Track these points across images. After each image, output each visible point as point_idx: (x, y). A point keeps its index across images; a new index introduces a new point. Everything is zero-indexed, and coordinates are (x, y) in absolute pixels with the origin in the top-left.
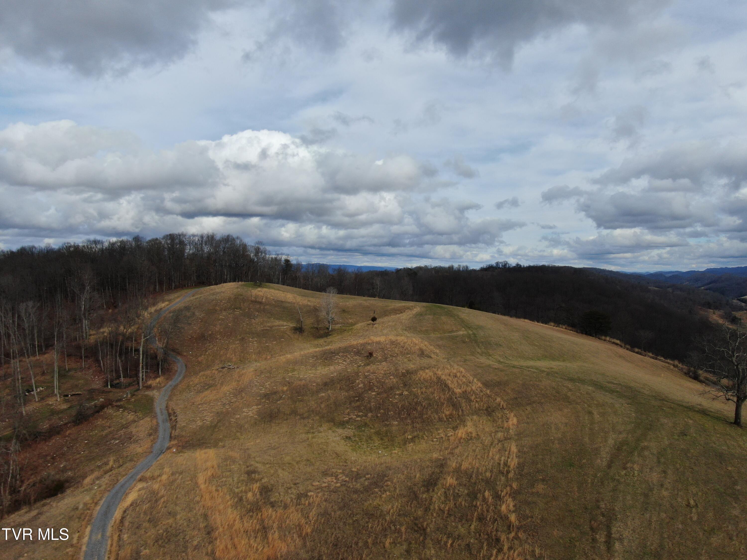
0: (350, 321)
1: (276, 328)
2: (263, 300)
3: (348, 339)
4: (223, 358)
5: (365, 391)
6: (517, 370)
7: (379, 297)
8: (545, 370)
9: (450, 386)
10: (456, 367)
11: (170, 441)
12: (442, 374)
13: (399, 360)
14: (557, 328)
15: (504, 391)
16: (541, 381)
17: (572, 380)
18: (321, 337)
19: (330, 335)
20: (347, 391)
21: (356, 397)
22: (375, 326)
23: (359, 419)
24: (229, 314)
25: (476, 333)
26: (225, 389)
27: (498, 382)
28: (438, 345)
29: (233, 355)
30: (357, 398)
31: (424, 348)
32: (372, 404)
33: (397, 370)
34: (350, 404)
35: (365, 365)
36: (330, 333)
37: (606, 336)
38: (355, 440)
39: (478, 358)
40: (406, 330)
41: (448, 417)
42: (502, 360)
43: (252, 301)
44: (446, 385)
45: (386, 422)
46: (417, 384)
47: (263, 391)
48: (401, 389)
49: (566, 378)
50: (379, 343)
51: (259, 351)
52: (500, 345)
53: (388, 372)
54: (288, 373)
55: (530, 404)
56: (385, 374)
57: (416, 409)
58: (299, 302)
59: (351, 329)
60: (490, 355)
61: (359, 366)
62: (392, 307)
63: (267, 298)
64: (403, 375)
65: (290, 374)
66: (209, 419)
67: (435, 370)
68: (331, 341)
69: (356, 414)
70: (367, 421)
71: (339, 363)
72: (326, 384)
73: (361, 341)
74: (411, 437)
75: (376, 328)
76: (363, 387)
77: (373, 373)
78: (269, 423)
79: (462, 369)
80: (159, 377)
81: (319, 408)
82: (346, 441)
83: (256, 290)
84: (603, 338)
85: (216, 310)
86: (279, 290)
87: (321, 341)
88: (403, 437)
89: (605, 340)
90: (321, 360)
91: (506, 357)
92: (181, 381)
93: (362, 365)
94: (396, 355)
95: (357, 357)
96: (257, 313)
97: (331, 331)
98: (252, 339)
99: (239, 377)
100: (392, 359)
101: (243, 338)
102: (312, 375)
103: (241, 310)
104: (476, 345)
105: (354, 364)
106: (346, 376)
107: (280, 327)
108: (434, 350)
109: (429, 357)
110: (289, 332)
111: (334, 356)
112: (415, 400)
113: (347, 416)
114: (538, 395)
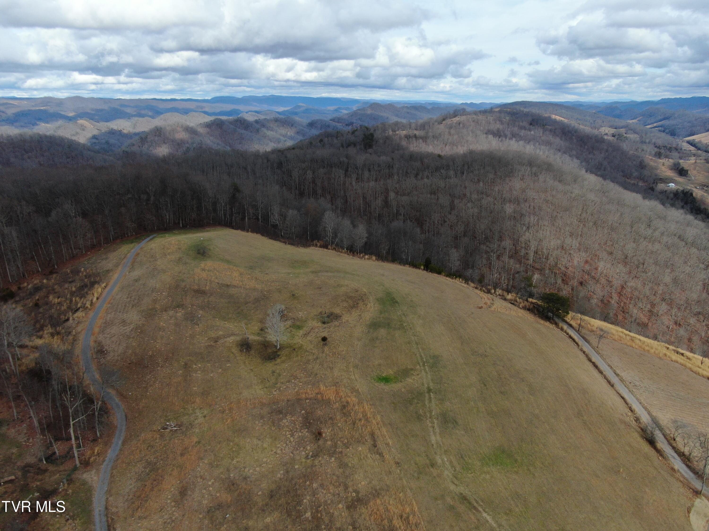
1: (222, 341)
2: (207, 288)
4: (165, 405)
10: (409, 494)
12: (394, 514)
13: (349, 457)
18: (269, 358)
19: (279, 355)
22: (325, 349)
24: (171, 318)
29: (176, 399)
31: (376, 432)
33: (346, 486)
35: (313, 456)
36: (278, 353)
40: (357, 369)
43: (195, 291)
47: (206, 501)
50: (329, 403)
51: (203, 389)
53: (337, 491)
56: (334, 495)
58: (246, 284)
61: (307, 458)
63: (211, 282)
64: (353, 504)
65: (235, 461)
67: (387, 499)
72: (271, 495)
73: (310, 390)
75: (326, 355)
76: (311, 519)
80: (97, 441)
83: (199, 268)
85: (156, 311)
87: (269, 370)
90: (268, 426)
91: (462, 457)
92: (121, 450)
93: (311, 453)
94: (346, 441)
95: (305, 432)
96: (201, 312)
97: (279, 349)
98: (195, 365)
99: (182, 455)
100: (342, 452)
101: (186, 364)
102: (258, 469)
103: (183, 309)
104: (430, 425)
105: (302, 449)
106: (293, 482)
107: (225, 340)
108: (387, 437)
109: (381, 454)
110: (235, 350)
111: (281, 419)
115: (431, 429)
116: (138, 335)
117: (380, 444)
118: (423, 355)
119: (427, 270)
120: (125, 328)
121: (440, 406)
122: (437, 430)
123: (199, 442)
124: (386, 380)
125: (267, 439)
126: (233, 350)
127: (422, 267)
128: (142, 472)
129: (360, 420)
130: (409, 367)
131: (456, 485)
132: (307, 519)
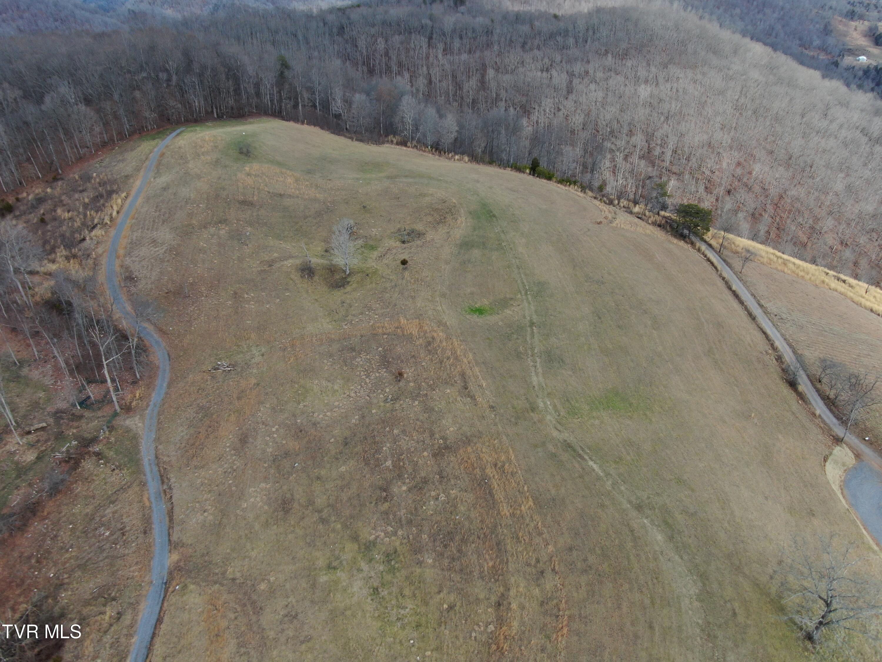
1: (277, 265)
2: (255, 198)
3: (371, 308)
4: (214, 342)
5: (394, 478)
9: (495, 493)
10: (504, 442)
12: (487, 462)
13: (435, 400)
15: (559, 524)
16: (602, 506)
18: (337, 286)
19: (348, 282)
20: (372, 470)
21: (385, 490)
22: (406, 274)
23: (387, 540)
24: (212, 236)
26: (223, 434)
29: (227, 334)
30: (385, 493)
31: (468, 371)
32: (403, 511)
33: (432, 432)
34: (377, 503)
35: (393, 399)
36: (348, 280)
38: (383, 599)
40: (445, 296)
43: (240, 202)
44: (491, 494)
45: (419, 556)
46: (456, 479)
47: (270, 449)
48: (437, 484)
50: (410, 339)
51: (259, 323)
53: (422, 438)
54: (299, 403)
56: (418, 442)
57: (453, 537)
61: (386, 401)
63: (259, 190)
64: (440, 451)
65: (302, 405)
66: (211, 509)
67: (479, 447)
69: (384, 528)
70: (398, 546)
71: (362, 380)
72: (346, 442)
73: (388, 323)
74: (447, 607)
75: (407, 282)
76: (391, 467)
77: (403, 433)
78: (282, 523)
79: (511, 453)
80: (138, 384)
83: (244, 172)
85: (193, 227)
90: (339, 366)
91: (568, 400)
92: (167, 393)
93: (390, 397)
94: (432, 382)
95: (383, 372)
96: (249, 229)
97: (349, 275)
99: (239, 398)
100: (427, 394)
101: (235, 293)
102: (328, 414)
103: (227, 225)
104: (532, 364)
105: (379, 391)
106: (371, 428)
107: (282, 263)
108: (480, 377)
109: (473, 398)
110: (295, 276)
111: (355, 358)
112: (453, 517)
113: (374, 532)
114: (597, 549)
115: (533, 369)
116: (173, 258)
117: (472, 386)
118: (525, 281)
119: (534, 175)
120: (157, 249)
121: (544, 342)
122: (540, 370)
123: (258, 385)
124: (480, 311)
125: (338, 381)
126: (292, 276)
127: (528, 171)
128: (194, 418)
129: (448, 358)
130: (508, 296)
131: (560, 431)
132: (388, 468)
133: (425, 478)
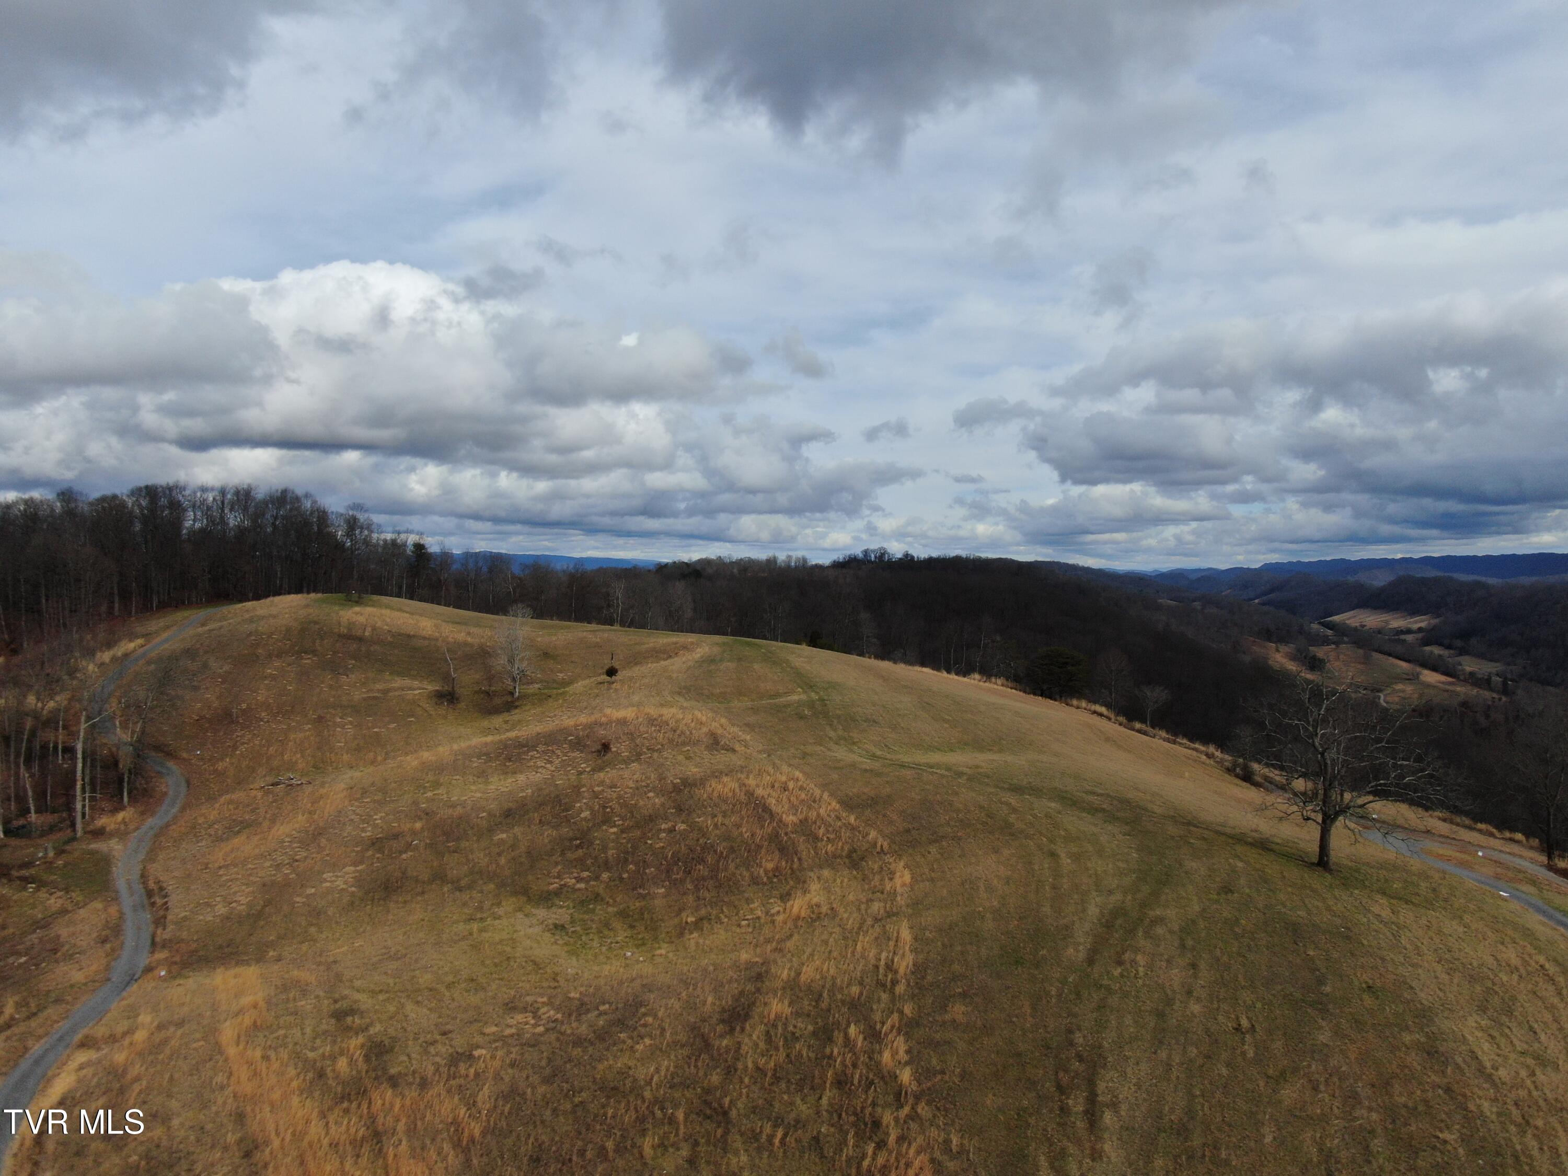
0: (561, 675)
1: (397, 693)
2: (367, 634)
3: (555, 716)
4: (275, 763)
5: (594, 825)
6: (908, 773)
7: (623, 624)
8: (965, 770)
9: (774, 808)
10: (785, 768)
11: (153, 952)
12: (758, 786)
13: (666, 758)
14: (987, 684)
15: (884, 816)
16: (957, 794)
17: (1017, 789)
18: (496, 711)
19: (516, 707)
20: (555, 827)
21: (577, 839)
22: (614, 686)
23: (582, 886)
24: (289, 665)
25: (826, 698)
26: (280, 832)
27: (873, 798)
28: (748, 725)
29: (299, 756)
30: (578, 842)
31: (720, 731)
32: (610, 852)
33: (661, 778)
34: (563, 853)
35: (593, 770)
36: (517, 704)
37: (1079, 698)
38: (573, 932)
39: (829, 750)
40: (679, 694)
41: (771, 874)
42: (879, 753)
43: (340, 636)
44: (766, 809)
45: (641, 891)
46: (706, 808)
47: (368, 834)
48: (672, 818)
49: (1006, 786)
50: (623, 722)
51: (358, 745)
52: (874, 721)
53: (643, 784)
54: (425, 793)
55: (936, 841)
56: (637, 789)
57: (702, 860)
58: (447, 637)
59: (564, 693)
60: (854, 743)
61: (580, 773)
62: (651, 645)
63: (374, 629)
64: (677, 789)
65: (429, 794)
66: (244, 900)
67: (743, 776)
68: (519, 721)
69: (576, 875)
70: (601, 889)
71: (538, 767)
72: (508, 814)
73: (583, 719)
74: (693, 919)
75: (616, 690)
76: (589, 817)
77: (611, 787)
78: (382, 902)
79: (797, 774)
80: (123, 808)
81: (494, 866)
82: (554, 934)
83: (350, 611)
84: (1075, 702)
85: (257, 656)
86: (400, 610)
87: (497, 721)
88: (676, 921)
89: (1078, 708)
90: (498, 762)
91: (887, 747)
92: (176, 816)
93: (588, 769)
94: (659, 747)
95: (577, 754)
96: (353, 662)
97: (518, 698)
98: (341, 718)
99: (313, 803)
100: (651, 756)
101: (321, 718)
102: (478, 795)
103: (315, 655)
104: (825, 722)
105: (569, 769)
106: (553, 795)
107: (404, 692)
108: (741, 734)
109: (729, 750)
110: (425, 703)
111: (526, 753)
112: (701, 841)
113: (557, 880)
114: (952, 823)
116: (216, 685)
117: (726, 742)
119: (813, 647)
123: (351, 788)
125: (496, 774)
126: (422, 703)
127: (804, 644)
128: (224, 834)
129: (687, 726)
132: (585, 819)
133: (650, 816)
